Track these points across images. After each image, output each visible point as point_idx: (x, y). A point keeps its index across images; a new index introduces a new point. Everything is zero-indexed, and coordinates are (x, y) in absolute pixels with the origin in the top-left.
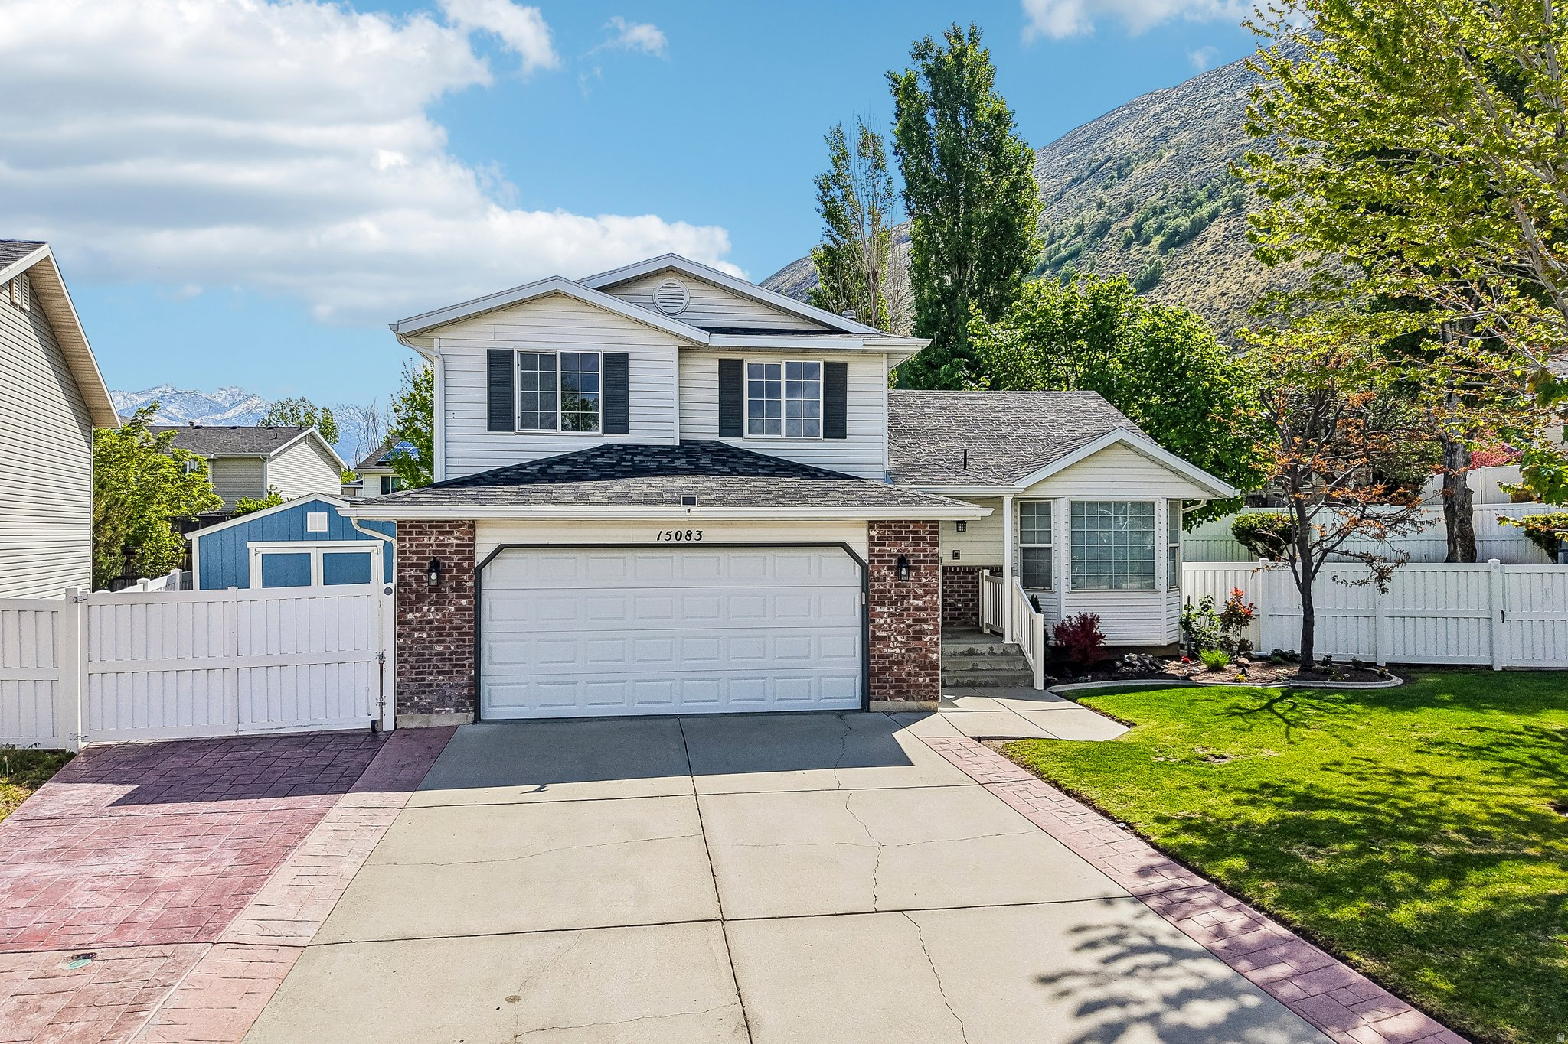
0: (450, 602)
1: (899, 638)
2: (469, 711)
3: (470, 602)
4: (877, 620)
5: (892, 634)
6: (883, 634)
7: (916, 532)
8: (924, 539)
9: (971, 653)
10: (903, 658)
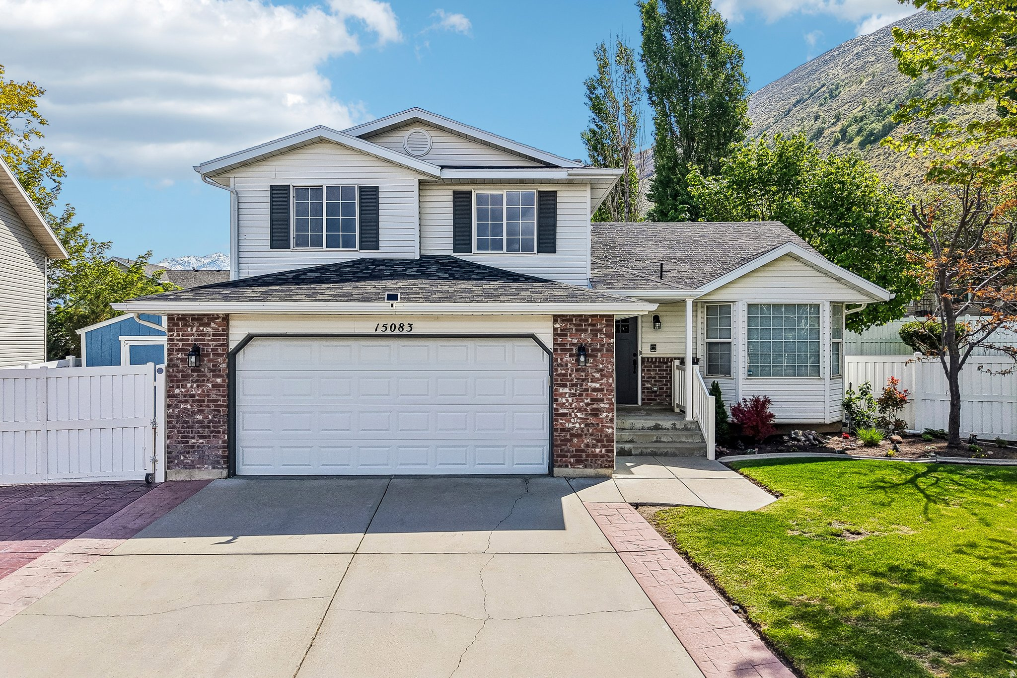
0: (208, 380)
1: (579, 415)
2: (223, 468)
3: (224, 381)
4: (560, 399)
5: (573, 411)
6: (565, 411)
7: (594, 325)
8: (601, 331)
9: (657, 428)
10: (582, 431)
